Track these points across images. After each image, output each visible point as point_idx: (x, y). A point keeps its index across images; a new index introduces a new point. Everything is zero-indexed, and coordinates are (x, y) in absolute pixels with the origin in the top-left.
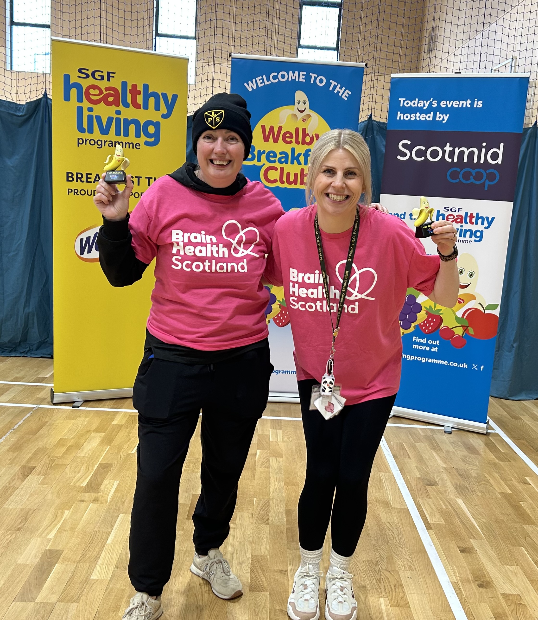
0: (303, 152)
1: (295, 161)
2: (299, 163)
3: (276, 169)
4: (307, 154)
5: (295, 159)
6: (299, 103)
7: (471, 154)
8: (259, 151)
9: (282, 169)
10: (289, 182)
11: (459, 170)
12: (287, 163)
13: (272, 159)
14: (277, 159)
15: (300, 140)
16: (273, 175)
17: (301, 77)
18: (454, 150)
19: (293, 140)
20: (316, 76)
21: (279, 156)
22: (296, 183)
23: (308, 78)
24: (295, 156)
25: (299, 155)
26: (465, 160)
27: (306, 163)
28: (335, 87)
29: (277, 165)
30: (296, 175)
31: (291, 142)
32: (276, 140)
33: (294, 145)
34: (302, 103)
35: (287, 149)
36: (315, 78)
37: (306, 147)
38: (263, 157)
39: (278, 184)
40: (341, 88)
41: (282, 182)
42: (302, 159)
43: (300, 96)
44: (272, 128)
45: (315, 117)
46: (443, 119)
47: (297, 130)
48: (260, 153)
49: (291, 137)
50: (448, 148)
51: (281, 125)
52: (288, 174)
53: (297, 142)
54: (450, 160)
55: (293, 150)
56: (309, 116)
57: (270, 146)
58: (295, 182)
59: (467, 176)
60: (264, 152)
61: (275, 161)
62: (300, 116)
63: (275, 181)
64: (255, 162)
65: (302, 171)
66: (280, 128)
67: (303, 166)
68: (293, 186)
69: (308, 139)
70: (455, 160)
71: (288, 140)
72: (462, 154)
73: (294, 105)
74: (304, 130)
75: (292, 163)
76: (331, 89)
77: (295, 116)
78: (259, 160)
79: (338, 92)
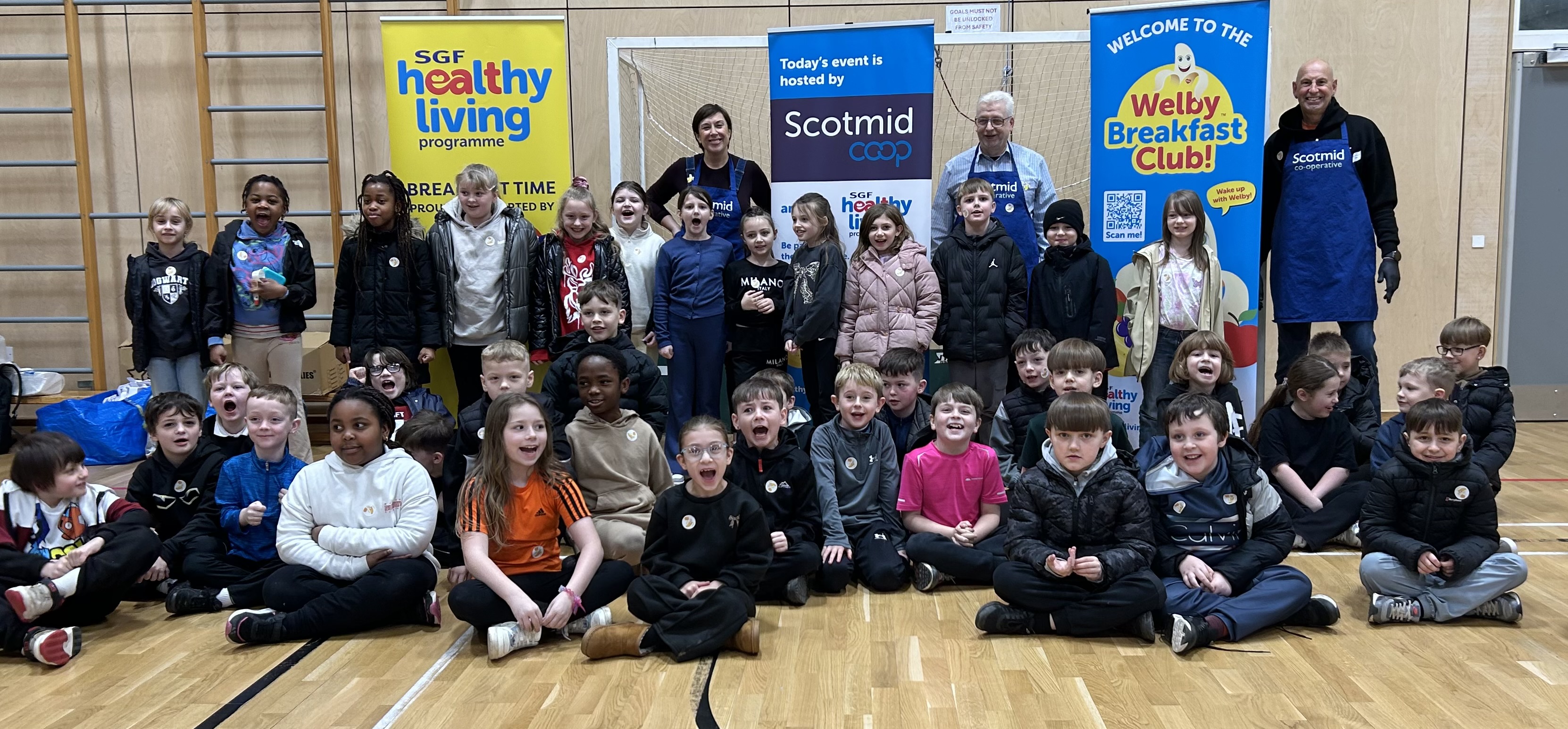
0: (1189, 124)
1: (1179, 137)
2: (1184, 139)
3: (1153, 150)
4: (1194, 126)
5: (1178, 133)
6: (1180, 60)
8: (1129, 130)
9: (1161, 150)
10: (1171, 166)
12: (1166, 140)
13: (1146, 137)
14: (1153, 137)
15: (1184, 108)
16: (1149, 159)
17: (1179, 25)
19: (1175, 109)
20: (1203, 20)
21: (1156, 133)
22: (1181, 167)
23: (1191, 25)
24: (1179, 129)
25: (1184, 128)
27: (1193, 138)
28: (1230, 31)
29: (1155, 145)
30: (1180, 155)
31: (1172, 112)
32: (1151, 113)
33: (1176, 115)
34: (1184, 59)
35: (1167, 121)
36: (1202, 24)
37: (1193, 117)
38: (1136, 136)
39: (1157, 170)
40: (1237, 32)
41: (1162, 167)
42: (1188, 133)
43: (1182, 50)
44: (1145, 97)
45: (1204, 76)
47: (1180, 95)
48: (1131, 132)
49: (1172, 105)
51: (1157, 92)
52: (1170, 156)
53: (1180, 112)
55: (1175, 122)
56: (1196, 75)
57: (1145, 121)
58: (1179, 165)
60: (1136, 130)
61: (1151, 140)
62: (1183, 76)
63: (1153, 166)
64: (1125, 144)
65: (1189, 148)
66: (1157, 96)
67: (1189, 143)
68: (1177, 171)
69: (1195, 106)
71: (1168, 109)
73: (1174, 62)
74: (1189, 94)
75: (1175, 139)
76: (1224, 35)
77: (1176, 77)
78: (1130, 141)
79: (1235, 38)
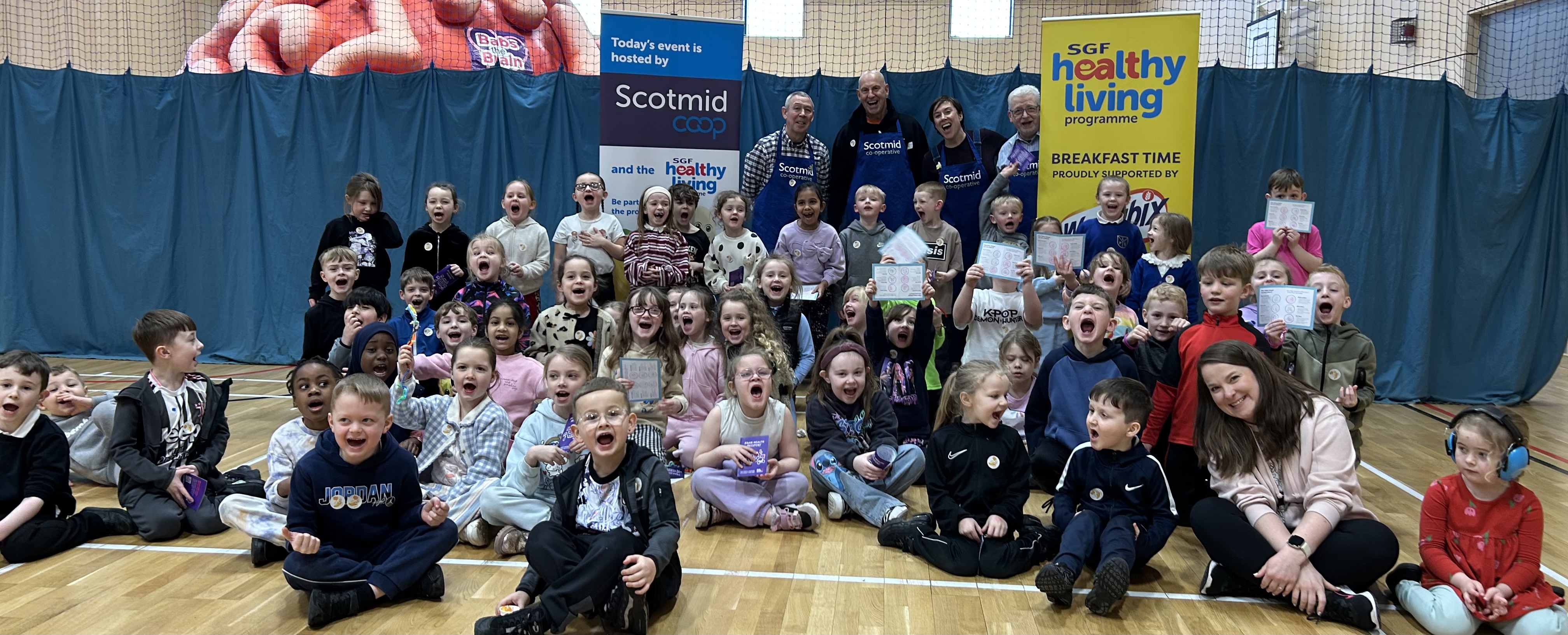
7: (696, 101)
11: (685, 118)
18: (677, 97)
26: (690, 108)
46: (663, 63)
50: (671, 95)
54: (674, 108)
59: (693, 124)
70: (680, 108)
72: (686, 101)
